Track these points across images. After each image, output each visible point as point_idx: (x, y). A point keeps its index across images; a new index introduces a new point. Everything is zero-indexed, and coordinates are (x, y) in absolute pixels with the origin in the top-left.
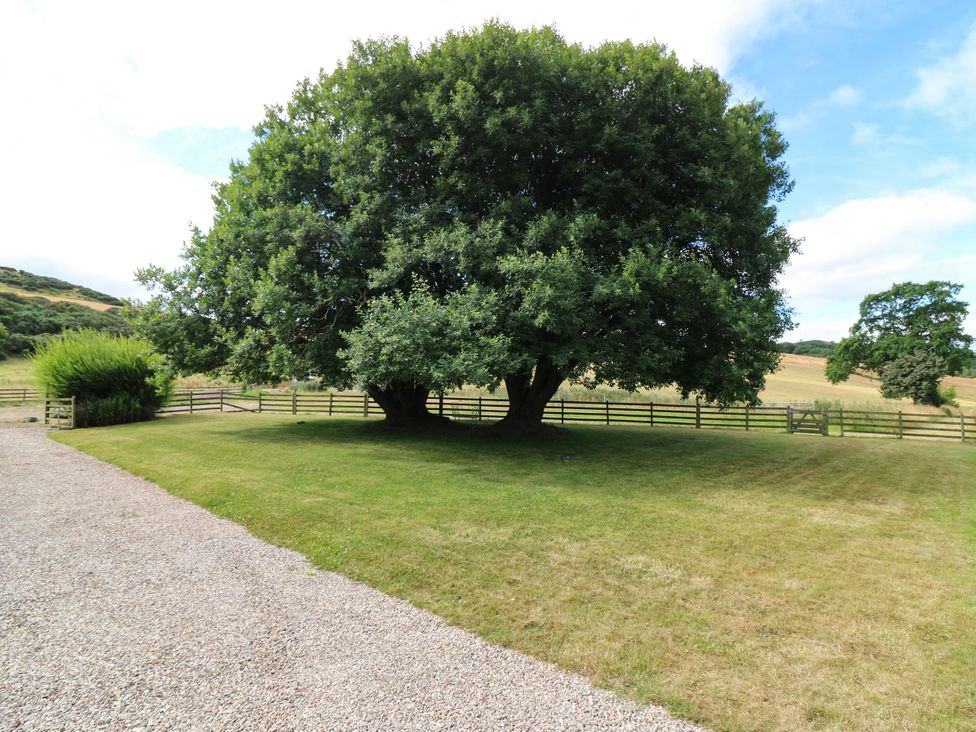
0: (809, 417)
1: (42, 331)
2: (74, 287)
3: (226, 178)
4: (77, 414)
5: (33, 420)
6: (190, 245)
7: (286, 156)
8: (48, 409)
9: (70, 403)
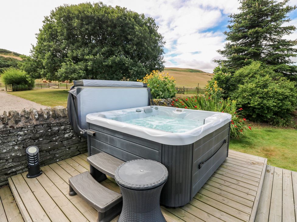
0: (181, 90)
1: (3, 67)
2: (12, 52)
3: (39, 32)
4: (13, 88)
5: (3, 90)
6: (32, 49)
7: (49, 30)
8: (6, 87)
9: (11, 86)
